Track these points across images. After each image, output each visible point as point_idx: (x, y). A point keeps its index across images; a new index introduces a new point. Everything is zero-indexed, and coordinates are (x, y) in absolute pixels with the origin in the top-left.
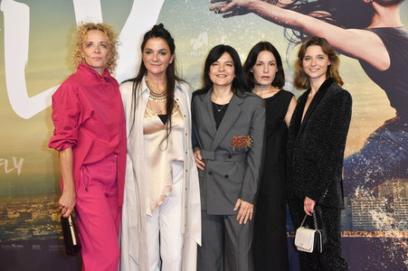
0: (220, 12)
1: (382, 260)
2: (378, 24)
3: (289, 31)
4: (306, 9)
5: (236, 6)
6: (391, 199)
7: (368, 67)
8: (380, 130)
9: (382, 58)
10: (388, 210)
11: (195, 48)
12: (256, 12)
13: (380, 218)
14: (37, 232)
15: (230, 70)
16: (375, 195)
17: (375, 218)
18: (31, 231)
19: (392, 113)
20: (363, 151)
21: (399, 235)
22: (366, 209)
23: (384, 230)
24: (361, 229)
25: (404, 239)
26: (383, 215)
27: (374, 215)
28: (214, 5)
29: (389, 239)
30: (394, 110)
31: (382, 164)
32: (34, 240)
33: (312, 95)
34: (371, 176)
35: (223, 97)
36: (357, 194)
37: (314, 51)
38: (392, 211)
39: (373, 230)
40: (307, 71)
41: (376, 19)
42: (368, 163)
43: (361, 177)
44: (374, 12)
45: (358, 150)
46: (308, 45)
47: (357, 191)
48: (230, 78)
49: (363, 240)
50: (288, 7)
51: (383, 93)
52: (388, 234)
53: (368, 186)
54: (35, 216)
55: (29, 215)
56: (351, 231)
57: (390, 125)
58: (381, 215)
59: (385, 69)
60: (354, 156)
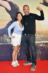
16: (8, 36)
17: (7, 40)
19: (11, 20)
20: (6, 27)
24: (5, 43)
29: (10, 44)
36: (4, 36)
39: (7, 43)
43: (5, 32)
45: (5, 27)
47: (4, 35)
49: (5, 45)
51: (9, 15)
53: (7, 34)
56: (3, 43)
58: (9, 40)
59: (10, 10)
60: (4, 28)
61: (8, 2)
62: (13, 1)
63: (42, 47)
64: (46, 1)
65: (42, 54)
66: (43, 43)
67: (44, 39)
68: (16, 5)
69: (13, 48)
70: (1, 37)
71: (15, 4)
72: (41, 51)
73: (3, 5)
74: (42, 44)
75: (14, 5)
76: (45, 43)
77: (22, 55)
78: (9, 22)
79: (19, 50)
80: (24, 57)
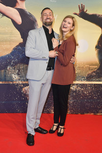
1: (15, 91)
6: (19, 71)
8: (17, 46)
10: (18, 74)
16: (14, 69)
20: (11, 53)
21: (21, 83)
22: (11, 74)
24: (8, 81)
26: (16, 76)
27: (13, 76)
29: (18, 84)
31: (17, 58)
34: (13, 62)
36: (8, 69)
39: (12, 81)
41: (17, 4)
42: (13, 57)
43: (10, 63)
47: (8, 67)
49: (9, 84)
52: (17, 82)
53: (12, 66)
57: (21, 45)
59: (20, 24)
60: (8, 55)
61: (18, 9)
62: (25, 8)
63: (75, 91)
64: (85, 11)
65: (73, 103)
66: (77, 84)
67: (79, 77)
68: (31, 15)
69: (22, 91)
70: (3, 71)
71: (28, 13)
72: (73, 99)
73: (7, 15)
74: (75, 87)
75: (28, 15)
76: (80, 84)
78: (18, 44)
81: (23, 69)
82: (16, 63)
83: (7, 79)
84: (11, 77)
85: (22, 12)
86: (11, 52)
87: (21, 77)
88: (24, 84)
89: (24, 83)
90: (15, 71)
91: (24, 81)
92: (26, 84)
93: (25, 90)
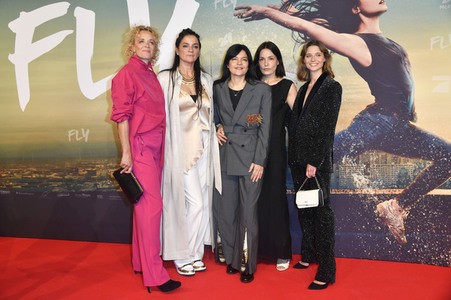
0: (242, 17)
1: (359, 210)
2: (364, 30)
3: (296, 33)
4: (309, 17)
5: (254, 12)
6: (368, 165)
7: (355, 63)
8: (363, 113)
9: (365, 57)
10: (366, 173)
11: (222, 45)
12: (270, 18)
13: (359, 179)
14: (100, 186)
15: (245, 64)
16: (357, 162)
17: (356, 179)
18: (96, 185)
19: (372, 100)
20: (349, 128)
21: (372, 192)
22: (349, 173)
23: (362, 188)
24: (345, 188)
25: (375, 195)
26: (362, 177)
27: (355, 177)
28: (237, 12)
29: (365, 195)
30: (374, 98)
31: (363, 139)
32: (98, 192)
33: (311, 85)
34: (355, 148)
35: (238, 84)
36: (343, 161)
37: (314, 50)
38: (369, 174)
39: (353, 188)
40: (308, 66)
41: (362, 26)
42: (353, 138)
43: (347, 149)
44: (361, 21)
45: (346, 128)
46: (309, 45)
47: (344, 159)
48: (245, 70)
49: (346, 196)
50: (295, 15)
51: (365, 84)
52: (365, 191)
53: (352, 155)
54: (98, 173)
55: (94, 173)
56: (338, 188)
57: (370, 109)
58: (360, 177)
59: (368, 65)
60: (342, 133)
61: (363, 36)
62: (379, 32)
68: (393, 45)
69: (376, 212)
71: (387, 41)
75: (387, 45)
77: (415, 241)
79: (404, 220)
80: (424, 249)
81: (377, 162)
82: (360, 150)
83: (343, 183)
84: (351, 180)
85: (372, 41)
86: (349, 125)
87: (372, 180)
88: (379, 196)
89: (380, 192)
90: (358, 168)
91: (380, 188)
92: (384, 195)
93: (383, 210)
